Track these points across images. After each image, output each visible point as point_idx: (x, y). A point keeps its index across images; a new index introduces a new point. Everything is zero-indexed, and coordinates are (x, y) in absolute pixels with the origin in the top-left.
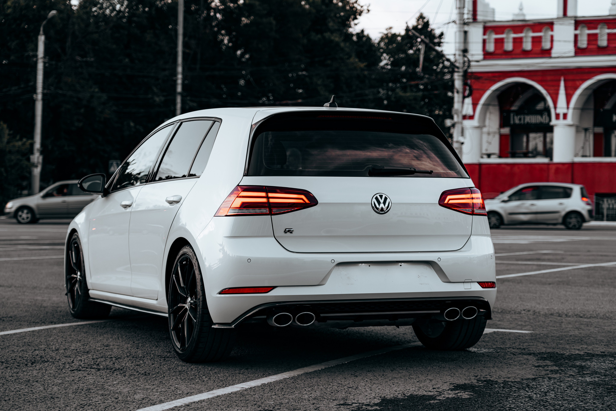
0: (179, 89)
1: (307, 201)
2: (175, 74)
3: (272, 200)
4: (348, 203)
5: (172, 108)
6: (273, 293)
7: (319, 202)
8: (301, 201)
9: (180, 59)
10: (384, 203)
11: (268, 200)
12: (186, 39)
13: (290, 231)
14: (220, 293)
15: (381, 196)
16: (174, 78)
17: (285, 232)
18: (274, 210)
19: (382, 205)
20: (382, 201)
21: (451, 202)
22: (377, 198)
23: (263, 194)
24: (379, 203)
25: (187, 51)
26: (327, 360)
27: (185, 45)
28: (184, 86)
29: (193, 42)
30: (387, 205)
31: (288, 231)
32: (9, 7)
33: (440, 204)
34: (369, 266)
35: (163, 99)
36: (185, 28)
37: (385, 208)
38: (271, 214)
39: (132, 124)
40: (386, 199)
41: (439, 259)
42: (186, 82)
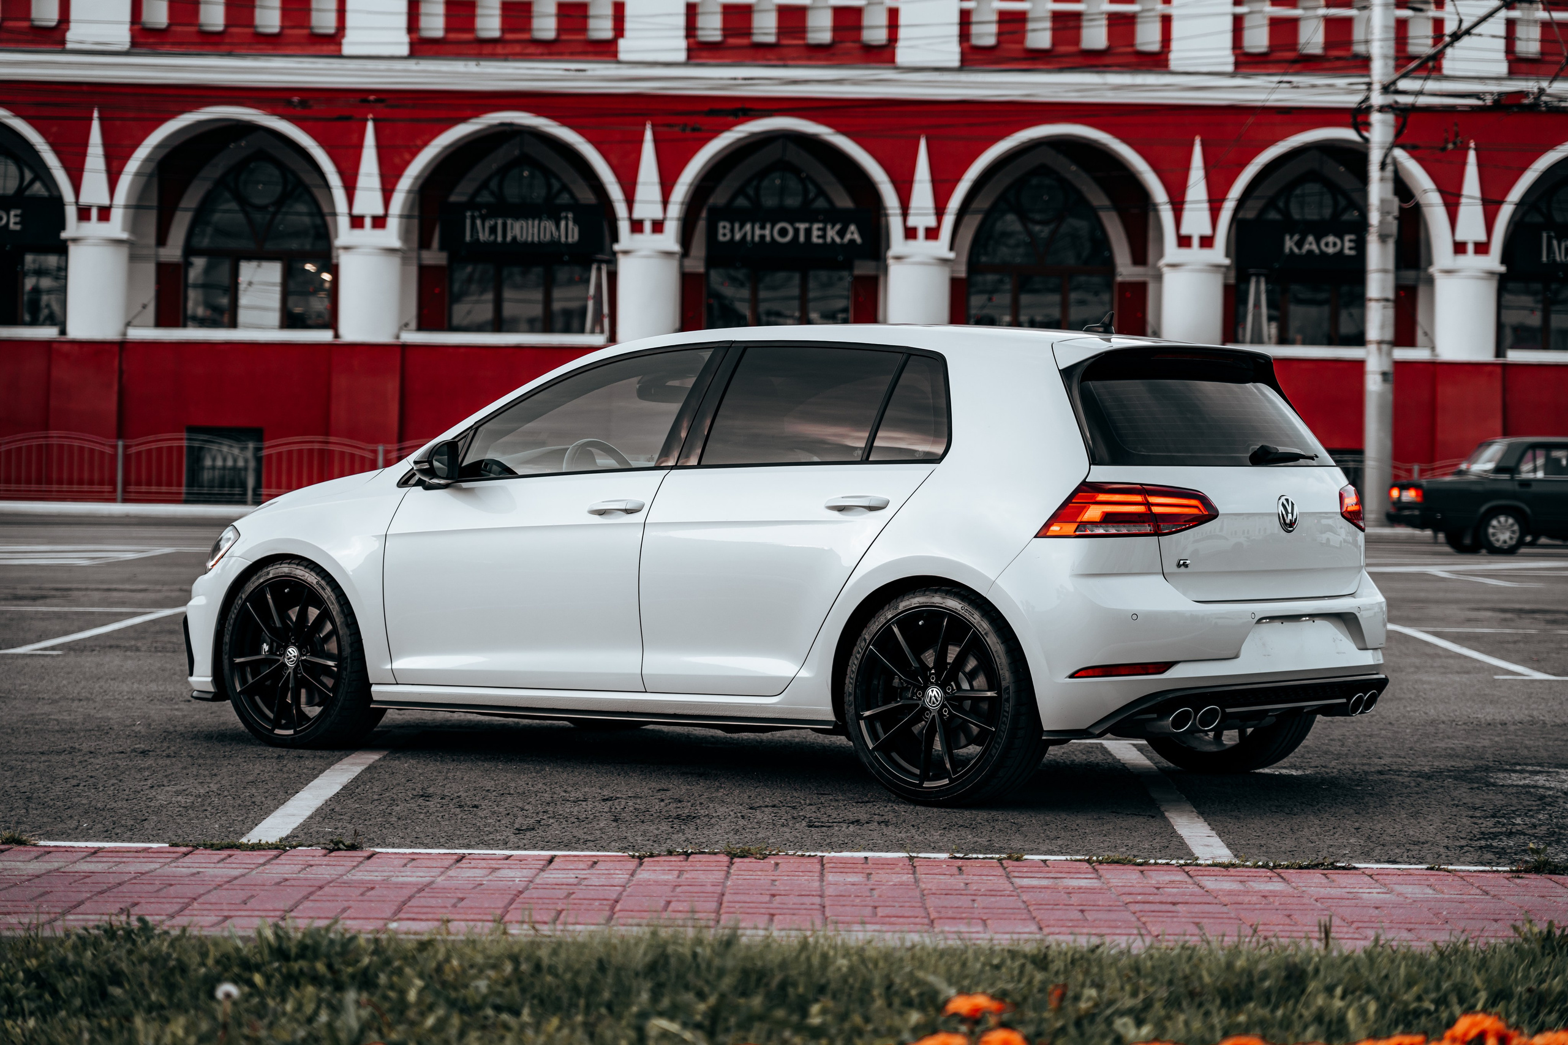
1: (1204, 511)
3: (1155, 509)
8: (1195, 511)
10: (1293, 513)
11: (1150, 510)
13: (1186, 565)
14: (1072, 676)
15: (1287, 501)
17: (1179, 566)
18: (1162, 527)
19: (1290, 517)
20: (1290, 509)
22: (1283, 505)
23: (1139, 498)
24: (1287, 513)
30: (1295, 516)
31: (1183, 564)
33: (1341, 514)
34: (1282, 623)
38: (1157, 533)
40: (1293, 505)
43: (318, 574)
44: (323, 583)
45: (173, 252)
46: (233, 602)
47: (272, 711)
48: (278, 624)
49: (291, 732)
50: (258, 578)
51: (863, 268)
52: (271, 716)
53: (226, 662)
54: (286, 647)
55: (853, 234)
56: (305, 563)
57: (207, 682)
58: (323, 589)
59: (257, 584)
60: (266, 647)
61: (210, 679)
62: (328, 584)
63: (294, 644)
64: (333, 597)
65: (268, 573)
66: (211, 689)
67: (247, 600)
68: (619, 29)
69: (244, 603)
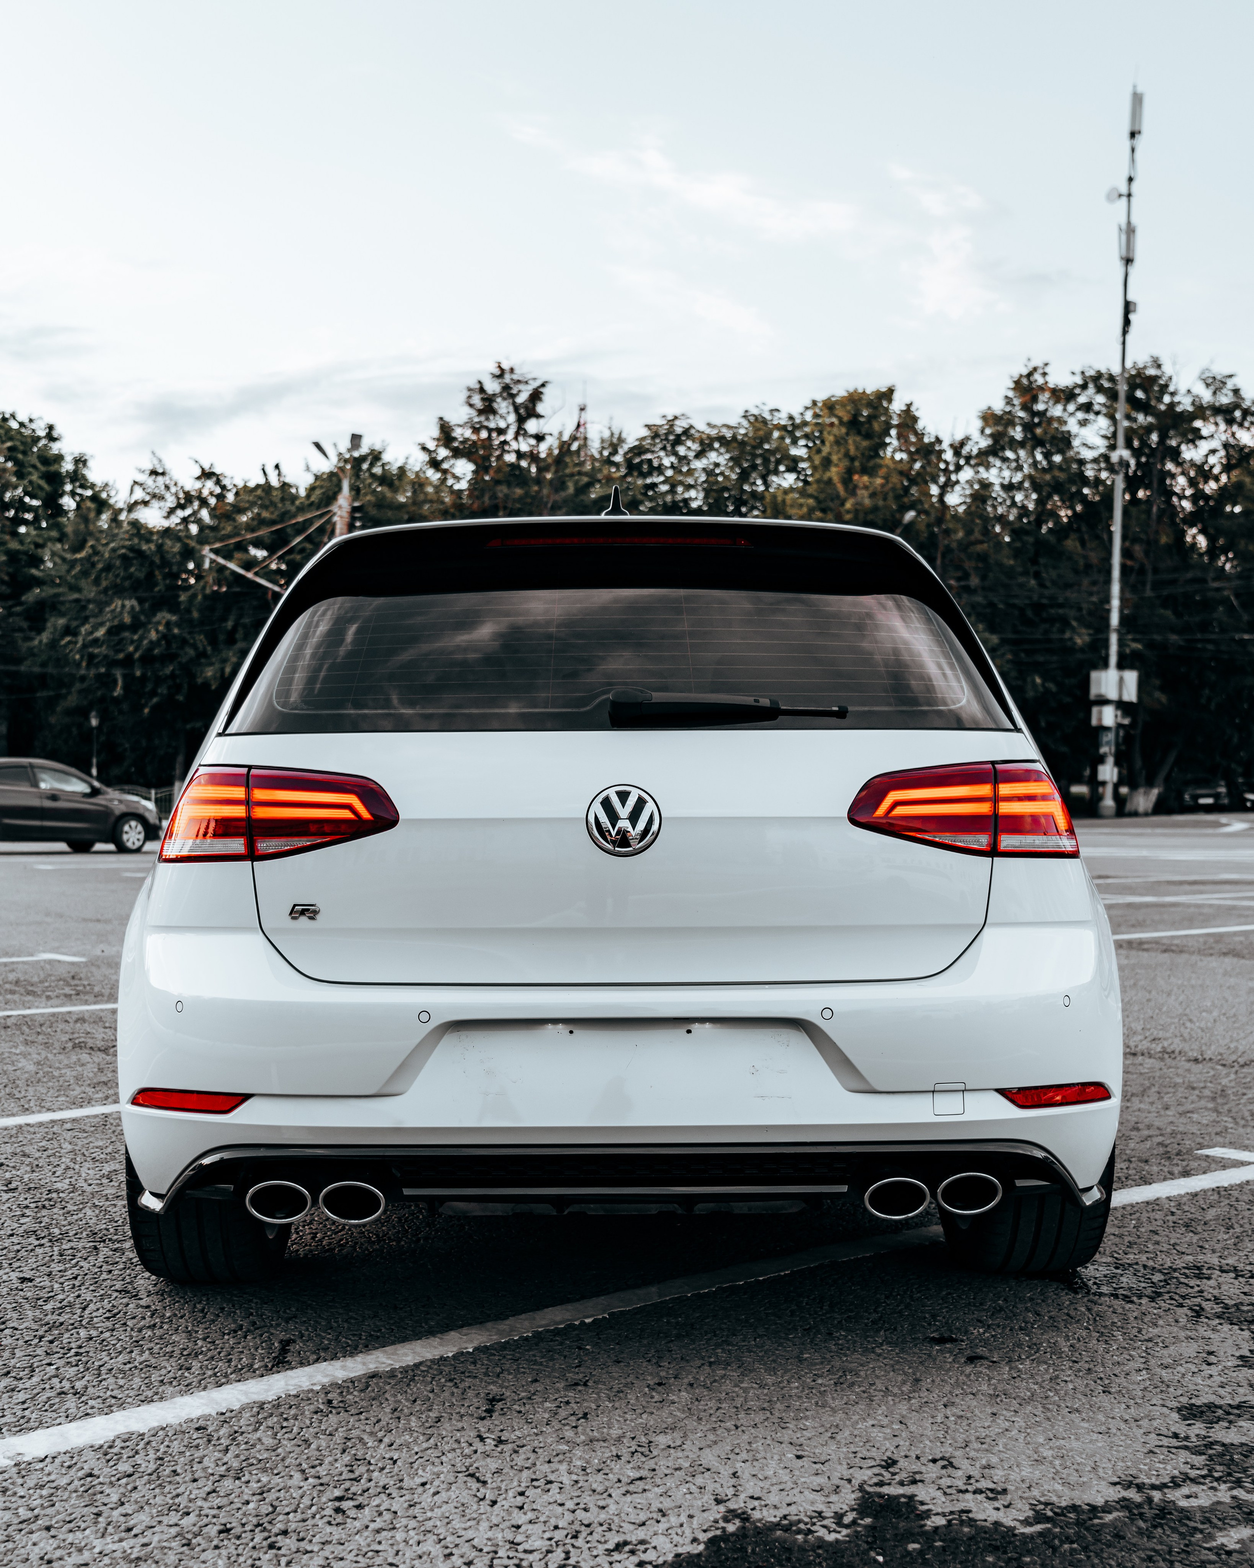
0: (1115, 619)
1: (365, 814)
2: (1107, 599)
3: (260, 812)
4: (504, 820)
5: (1103, 652)
6: (242, 1116)
7: (404, 814)
8: (346, 814)
9: (1116, 573)
10: (634, 817)
11: (250, 812)
12: (1127, 544)
13: (309, 913)
14: (134, 1101)
15: (623, 796)
16: (1107, 607)
17: (293, 915)
18: (265, 845)
19: (625, 824)
20: (624, 812)
21: (900, 811)
22: (606, 804)
24: (613, 817)
25: (1129, 563)
26: (501, 1317)
27: (1126, 553)
28: (1123, 619)
29: (1138, 549)
30: (641, 825)
31: (302, 913)
32: (848, 512)
33: (854, 821)
34: (571, 1032)
35: (1087, 639)
36: (1125, 527)
37: (634, 832)
38: (252, 855)
39: (1038, 680)
40: (641, 804)
41: (827, 1014)
42: (1126, 612)
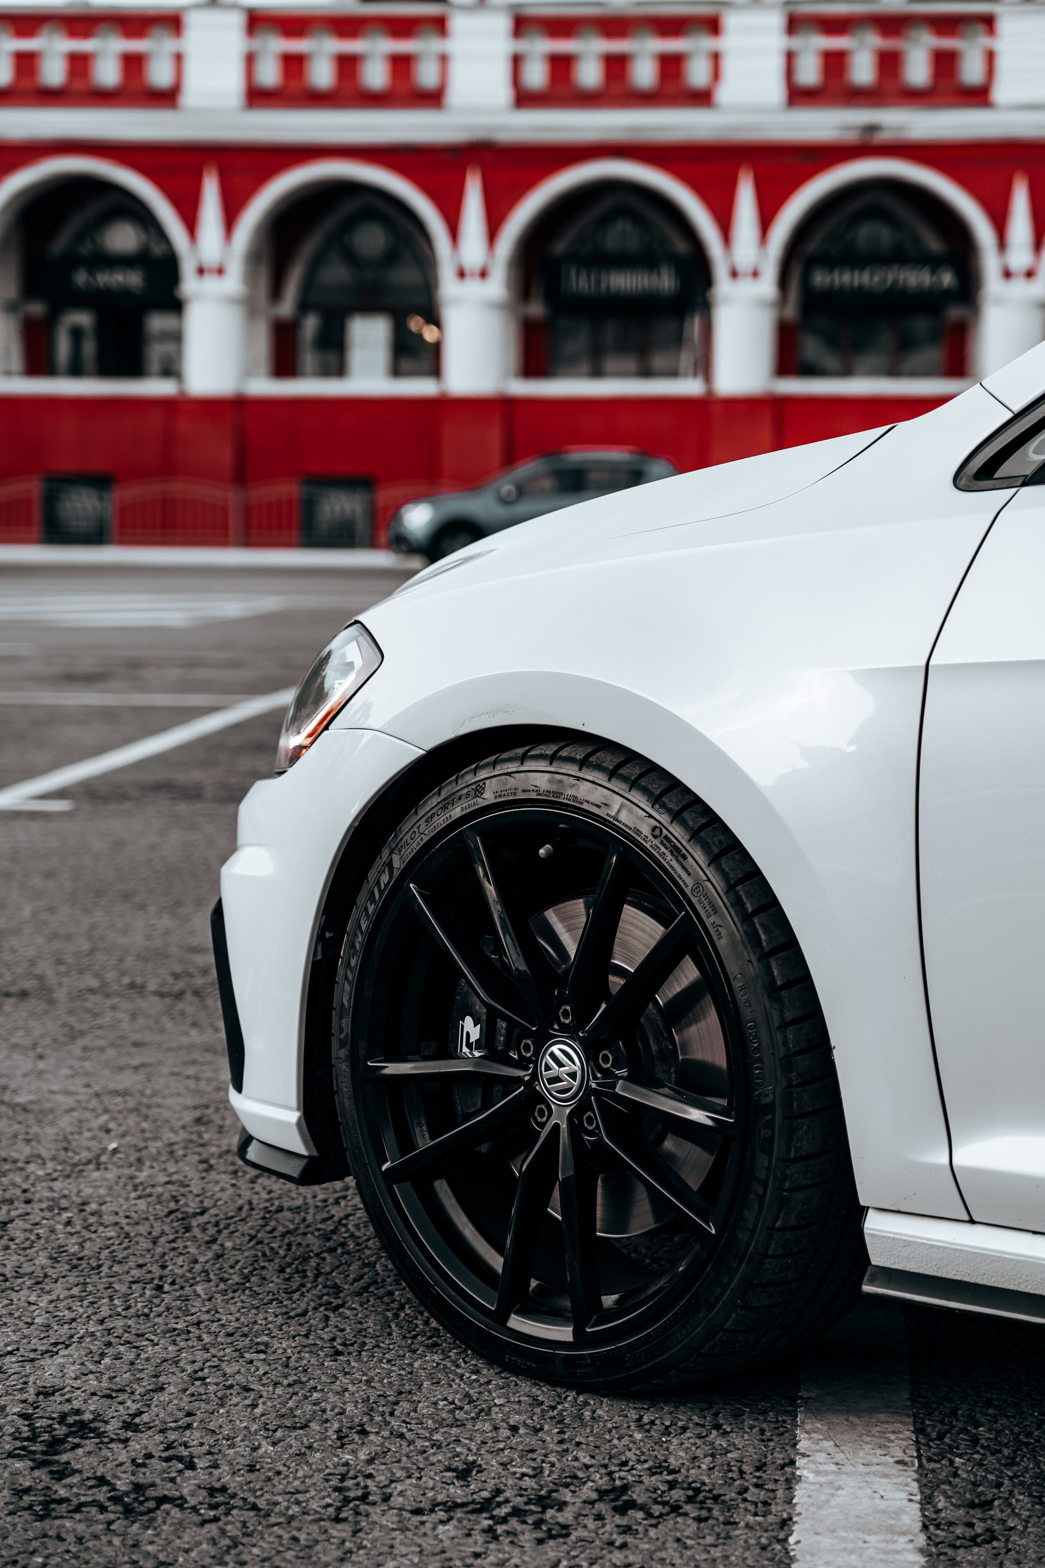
43: (656, 800)
44: (677, 831)
45: (286, 308)
46: (363, 877)
47: (499, 1248)
48: (516, 961)
49: (564, 1333)
50: (445, 805)
51: (955, 313)
52: (497, 1262)
53: (342, 1069)
54: (542, 1040)
55: (947, 279)
56: (609, 760)
57: (284, 1124)
58: (676, 851)
59: (441, 821)
60: (471, 1029)
61: (293, 1116)
62: (695, 835)
63: (570, 1031)
64: (715, 884)
65: (479, 789)
66: (296, 1144)
67: (408, 873)
68: (716, 74)
69: (399, 884)
